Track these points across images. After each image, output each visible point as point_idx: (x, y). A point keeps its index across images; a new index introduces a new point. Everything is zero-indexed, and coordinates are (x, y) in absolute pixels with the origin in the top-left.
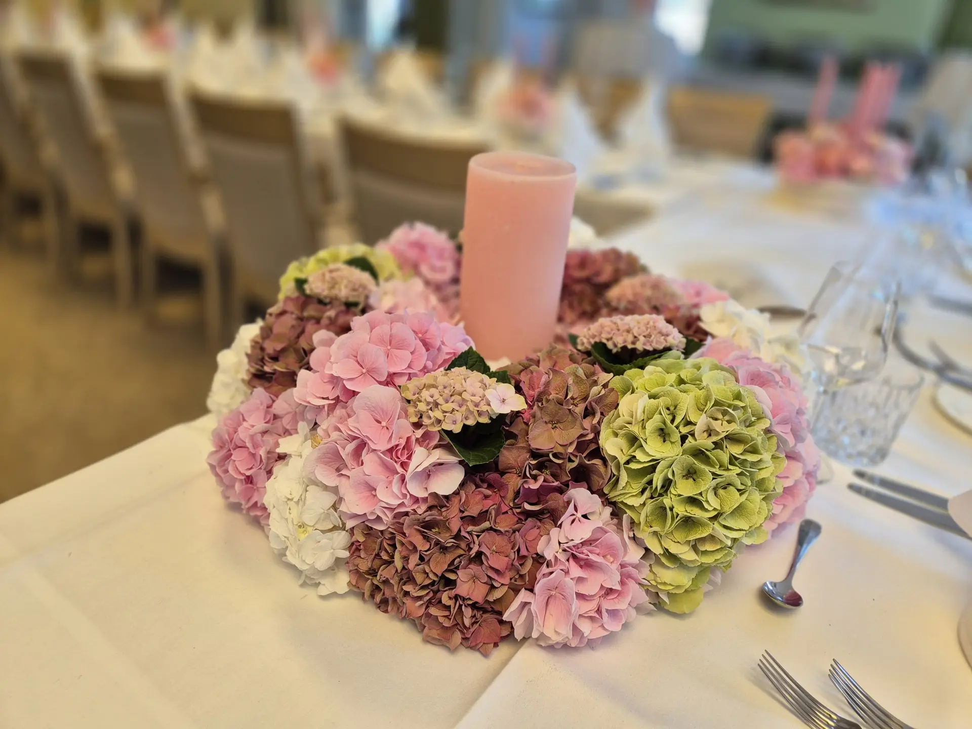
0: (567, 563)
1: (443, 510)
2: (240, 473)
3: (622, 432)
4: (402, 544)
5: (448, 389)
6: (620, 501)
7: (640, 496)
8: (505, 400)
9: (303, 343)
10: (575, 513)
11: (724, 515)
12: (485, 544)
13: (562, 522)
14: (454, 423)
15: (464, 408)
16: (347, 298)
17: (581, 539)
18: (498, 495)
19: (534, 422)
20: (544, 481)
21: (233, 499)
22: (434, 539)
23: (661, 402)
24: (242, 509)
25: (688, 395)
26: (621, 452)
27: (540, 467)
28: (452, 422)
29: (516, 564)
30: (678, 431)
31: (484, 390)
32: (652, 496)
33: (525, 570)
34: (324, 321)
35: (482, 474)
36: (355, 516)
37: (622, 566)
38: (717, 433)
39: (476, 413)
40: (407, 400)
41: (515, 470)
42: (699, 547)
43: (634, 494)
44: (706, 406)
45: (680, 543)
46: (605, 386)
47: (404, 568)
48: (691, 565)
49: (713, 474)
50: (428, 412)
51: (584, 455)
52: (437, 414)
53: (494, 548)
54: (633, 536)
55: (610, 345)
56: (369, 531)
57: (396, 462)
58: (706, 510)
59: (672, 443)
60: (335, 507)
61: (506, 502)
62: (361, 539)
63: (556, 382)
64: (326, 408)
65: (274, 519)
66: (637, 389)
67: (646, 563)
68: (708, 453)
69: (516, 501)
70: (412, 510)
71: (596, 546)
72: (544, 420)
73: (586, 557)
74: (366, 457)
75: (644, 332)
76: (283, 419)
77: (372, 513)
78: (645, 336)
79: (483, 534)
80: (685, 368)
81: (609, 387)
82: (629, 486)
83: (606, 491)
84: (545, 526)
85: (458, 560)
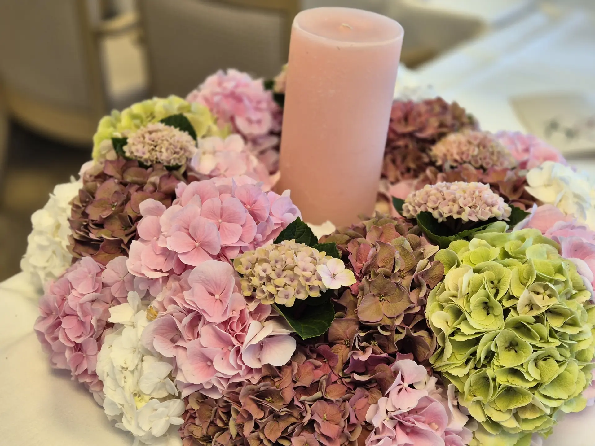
0: (394, 430)
1: (276, 380)
2: (69, 340)
3: (447, 305)
4: (238, 412)
5: (279, 263)
6: (445, 371)
7: (464, 367)
8: (335, 275)
9: (129, 211)
10: (402, 383)
11: (544, 386)
12: (317, 413)
13: (389, 392)
14: (287, 297)
15: (296, 283)
16: (169, 162)
17: (408, 408)
18: (327, 365)
19: (363, 295)
20: (373, 353)
21: (60, 366)
22: (268, 408)
23: (486, 276)
24: (71, 376)
25: (511, 269)
26: (447, 324)
27: (368, 339)
28: (284, 296)
29: (346, 431)
30: (501, 305)
31: (315, 265)
32: (475, 367)
33: (355, 437)
34: (148, 188)
35: (312, 345)
36: (192, 385)
37: (447, 433)
38: (539, 308)
39: (307, 288)
40: (239, 273)
41: (343, 341)
42: (519, 415)
43: (459, 365)
44: (528, 280)
45: (502, 411)
46: (431, 259)
47: (238, 435)
48: (512, 432)
49: (534, 346)
50: (261, 286)
51: (411, 327)
52: (270, 288)
53: (325, 416)
54: (457, 404)
55: (435, 214)
56: (203, 399)
57: (230, 334)
58: (527, 381)
59: (495, 316)
60: (171, 376)
61: (335, 372)
62: (196, 407)
63: (383, 254)
64: (161, 280)
65: (108, 387)
66: (462, 261)
67: (470, 430)
68: (528, 326)
69: (345, 371)
70: (246, 380)
71: (422, 415)
72: (373, 293)
73: (413, 425)
74: (202, 329)
75: (469, 203)
76: (112, 288)
77: (208, 383)
78: (470, 207)
79: (315, 403)
80: (509, 240)
81: (435, 260)
82: (453, 357)
83: (431, 362)
84: (373, 395)
85: (291, 428)
